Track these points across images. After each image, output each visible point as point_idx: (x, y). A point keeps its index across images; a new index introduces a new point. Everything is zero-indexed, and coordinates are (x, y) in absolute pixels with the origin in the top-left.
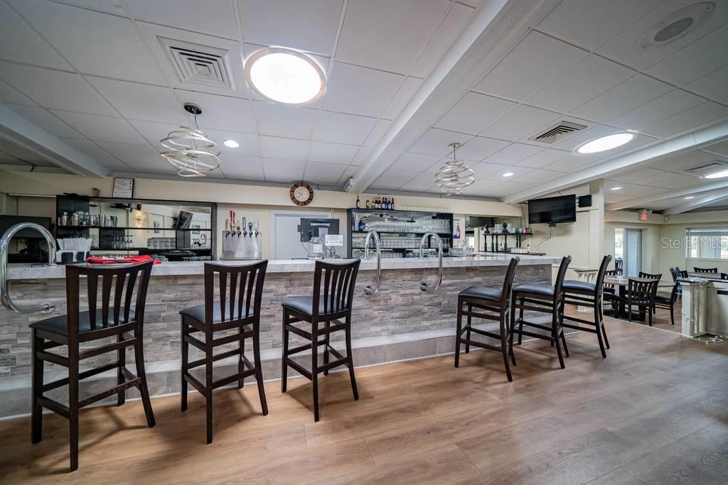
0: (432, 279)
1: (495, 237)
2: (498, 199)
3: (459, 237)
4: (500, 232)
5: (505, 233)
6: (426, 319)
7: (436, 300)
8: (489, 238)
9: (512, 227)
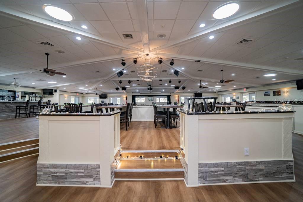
0: (8, 105)
1: (32, 98)
2: (33, 88)
3: (18, 97)
4: (34, 96)
5: (36, 97)
6: (7, 113)
7: (10, 109)
8: (31, 98)
9: (38, 95)
